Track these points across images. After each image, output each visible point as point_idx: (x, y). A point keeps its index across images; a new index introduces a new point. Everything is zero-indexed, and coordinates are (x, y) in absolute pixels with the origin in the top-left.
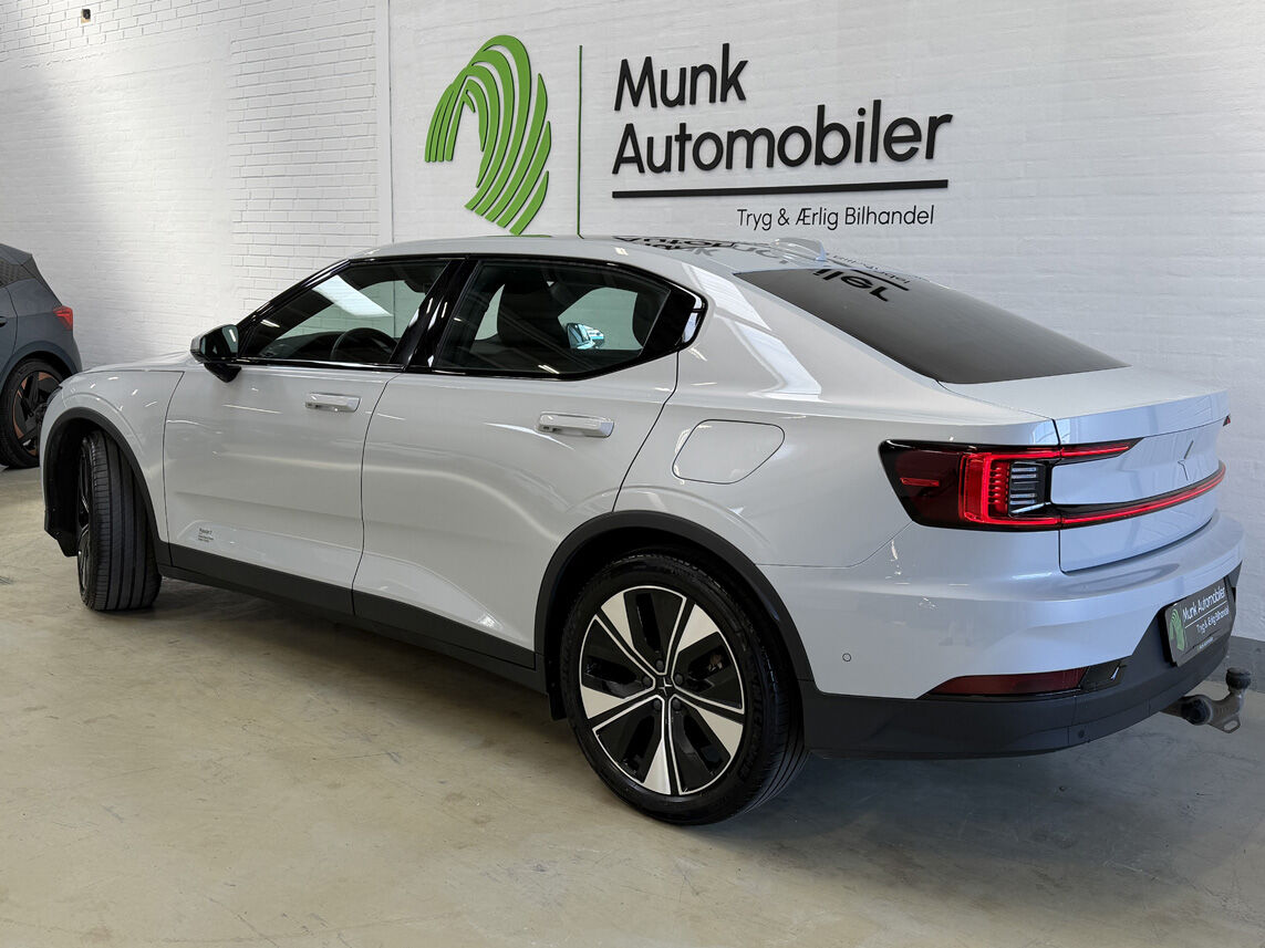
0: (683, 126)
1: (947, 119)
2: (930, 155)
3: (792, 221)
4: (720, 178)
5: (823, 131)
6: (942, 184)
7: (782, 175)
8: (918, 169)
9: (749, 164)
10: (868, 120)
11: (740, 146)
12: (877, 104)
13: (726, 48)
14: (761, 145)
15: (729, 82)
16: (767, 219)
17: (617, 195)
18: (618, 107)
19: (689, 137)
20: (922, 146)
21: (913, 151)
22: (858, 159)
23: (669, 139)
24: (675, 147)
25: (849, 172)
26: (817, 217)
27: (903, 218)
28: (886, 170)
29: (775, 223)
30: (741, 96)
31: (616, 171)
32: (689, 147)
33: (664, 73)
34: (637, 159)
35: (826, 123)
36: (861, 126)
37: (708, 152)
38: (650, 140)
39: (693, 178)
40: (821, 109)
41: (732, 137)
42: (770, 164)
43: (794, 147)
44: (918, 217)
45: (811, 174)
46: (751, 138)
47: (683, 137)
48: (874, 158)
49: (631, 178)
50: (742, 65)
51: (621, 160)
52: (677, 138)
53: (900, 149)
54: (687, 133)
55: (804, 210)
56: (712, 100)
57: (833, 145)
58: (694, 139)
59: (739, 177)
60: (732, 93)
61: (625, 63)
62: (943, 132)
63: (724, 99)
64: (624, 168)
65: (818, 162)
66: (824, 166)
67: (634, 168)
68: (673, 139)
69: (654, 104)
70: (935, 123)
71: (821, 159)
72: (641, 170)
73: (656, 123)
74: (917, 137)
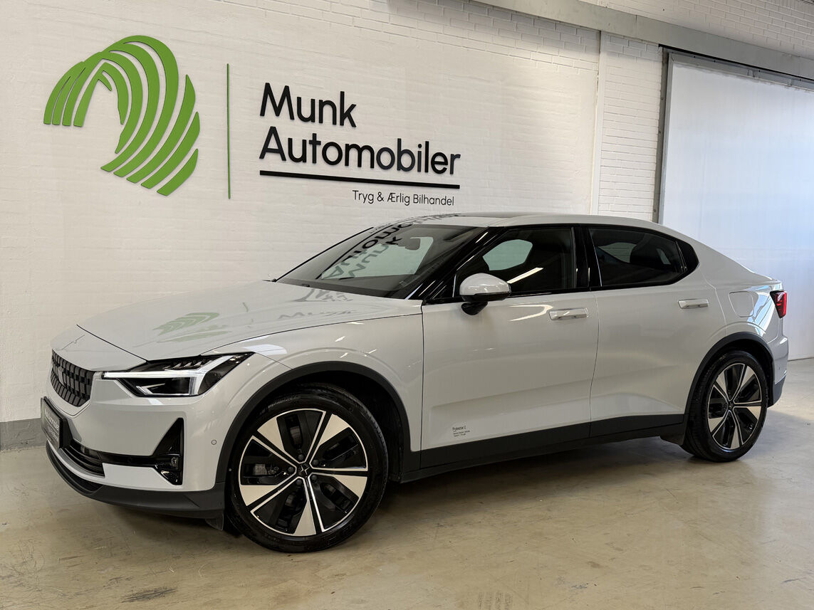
0: (314, 135)
1: (458, 156)
2: (452, 172)
3: (386, 199)
4: (339, 171)
5: (401, 153)
6: (457, 187)
7: (378, 173)
8: (445, 178)
9: (360, 165)
10: (423, 150)
11: (353, 154)
12: (427, 143)
13: (342, 94)
14: (366, 155)
15: (345, 115)
16: (371, 197)
17: (263, 173)
18: (262, 113)
19: (319, 143)
20: (448, 167)
21: (444, 170)
22: (419, 170)
23: (304, 142)
24: (309, 148)
25: (413, 176)
26: (399, 198)
27: (441, 202)
28: (432, 177)
29: (375, 200)
30: (353, 125)
31: (262, 157)
32: (319, 149)
33: (299, 99)
34: (279, 151)
35: (402, 149)
36: (420, 153)
37: (332, 154)
38: (290, 141)
39: (322, 168)
40: (399, 141)
41: (348, 147)
42: (372, 166)
43: (386, 159)
44: (448, 202)
45: (393, 174)
46: (360, 150)
47: (315, 142)
48: (427, 171)
49: (273, 163)
50: (353, 106)
51: (266, 150)
52: (311, 142)
53: (439, 168)
54: (318, 139)
55: (391, 194)
56: (334, 123)
57: (406, 160)
58: (323, 144)
59: (353, 171)
60: (347, 121)
61: (268, 86)
62: (456, 162)
63: (342, 124)
64: (268, 155)
65: (399, 169)
66: (401, 172)
67: (278, 157)
68: (308, 142)
69: (292, 118)
70: (454, 157)
71: (400, 167)
72: (284, 159)
73: (294, 131)
74: (445, 163)
